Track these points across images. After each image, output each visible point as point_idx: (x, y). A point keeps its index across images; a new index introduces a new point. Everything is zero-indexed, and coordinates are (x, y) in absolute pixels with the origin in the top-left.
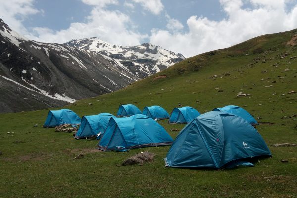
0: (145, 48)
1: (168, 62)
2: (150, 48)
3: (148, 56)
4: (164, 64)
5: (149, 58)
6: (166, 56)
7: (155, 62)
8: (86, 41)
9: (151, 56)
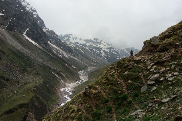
0: (95, 41)
1: (107, 49)
2: (98, 41)
3: (98, 45)
4: (105, 50)
5: (98, 46)
6: (106, 46)
7: (101, 49)
8: (67, 36)
9: (99, 46)
